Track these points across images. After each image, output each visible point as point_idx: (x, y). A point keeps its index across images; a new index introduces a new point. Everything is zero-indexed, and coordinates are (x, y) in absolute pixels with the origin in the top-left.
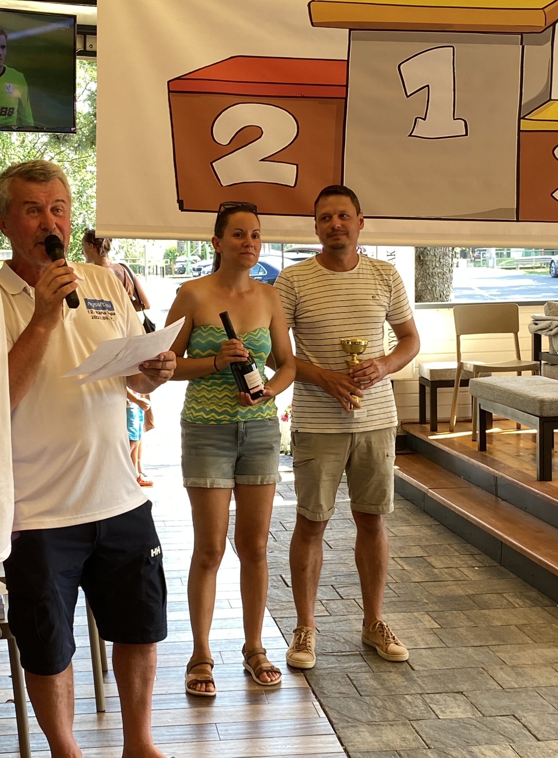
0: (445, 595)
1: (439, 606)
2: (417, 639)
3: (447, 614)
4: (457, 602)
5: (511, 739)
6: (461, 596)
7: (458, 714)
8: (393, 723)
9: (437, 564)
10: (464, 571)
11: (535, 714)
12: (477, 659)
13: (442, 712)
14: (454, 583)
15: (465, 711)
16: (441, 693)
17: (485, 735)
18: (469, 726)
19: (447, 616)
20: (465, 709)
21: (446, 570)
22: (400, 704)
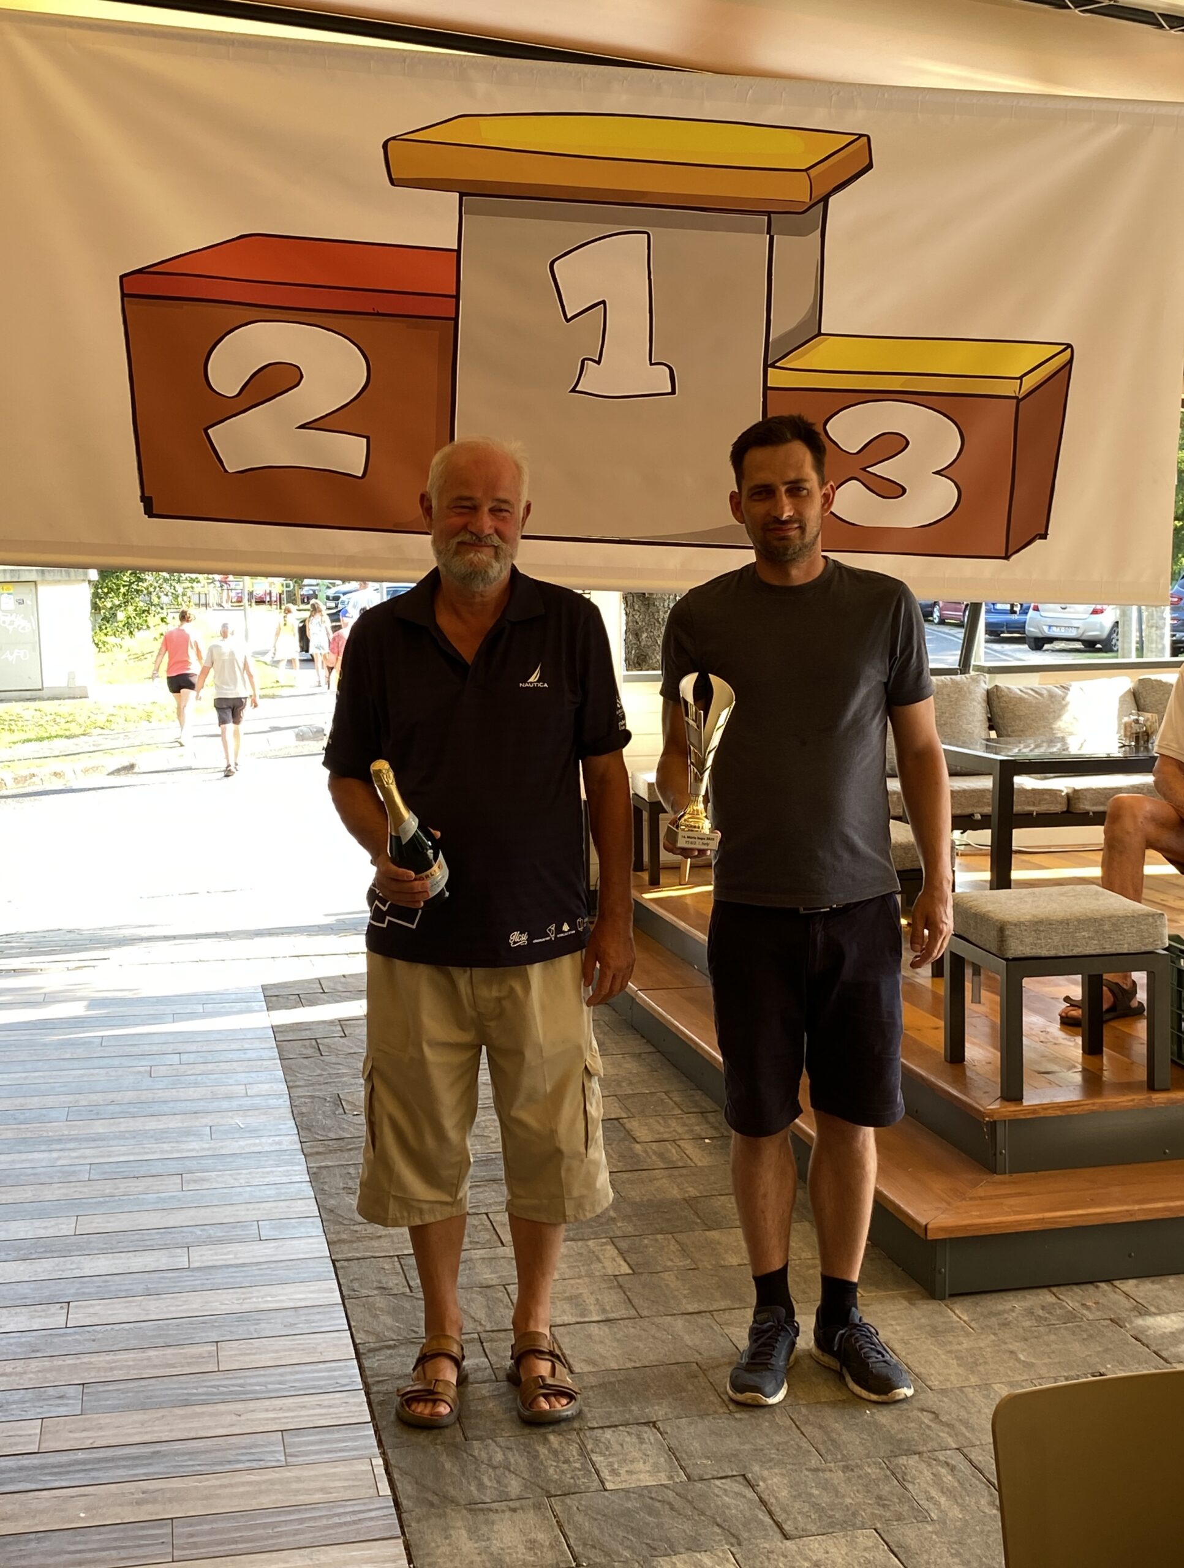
0: (649, 1200)
1: (635, 1225)
2: (587, 1301)
3: (646, 1241)
4: (667, 1216)
5: (733, 1535)
6: (675, 1202)
7: (642, 1476)
8: (517, 1504)
9: (642, 1132)
10: (686, 1146)
11: (784, 1471)
12: (689, 1343)
13: (614, 1472)
14: (666, 1172)
15: (656, 1469)
16: (616, 1426)
17: (687, 1527)
18: (658, 1504)
19: (646, 1246)
20: (655, 1465)
21: (654, 1146)
22: (536, 1457)
